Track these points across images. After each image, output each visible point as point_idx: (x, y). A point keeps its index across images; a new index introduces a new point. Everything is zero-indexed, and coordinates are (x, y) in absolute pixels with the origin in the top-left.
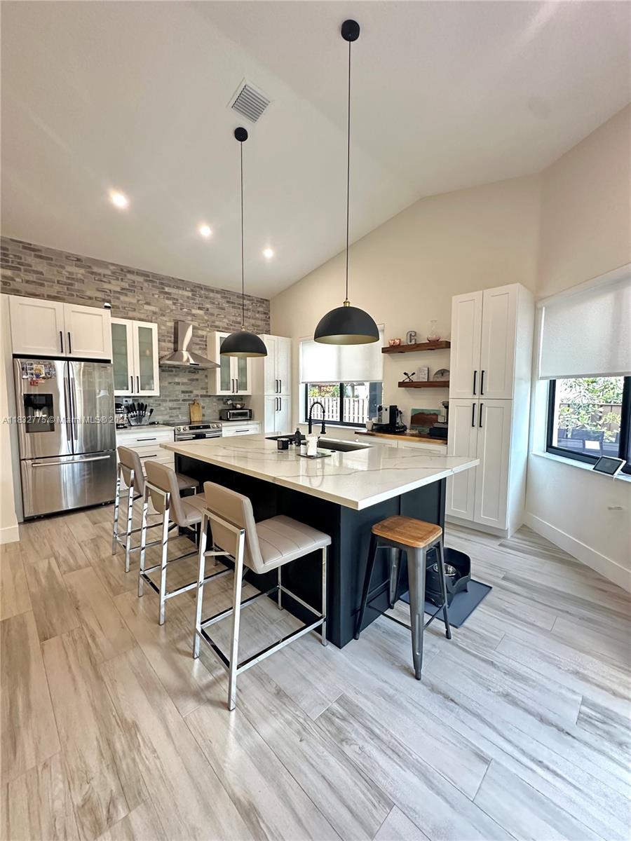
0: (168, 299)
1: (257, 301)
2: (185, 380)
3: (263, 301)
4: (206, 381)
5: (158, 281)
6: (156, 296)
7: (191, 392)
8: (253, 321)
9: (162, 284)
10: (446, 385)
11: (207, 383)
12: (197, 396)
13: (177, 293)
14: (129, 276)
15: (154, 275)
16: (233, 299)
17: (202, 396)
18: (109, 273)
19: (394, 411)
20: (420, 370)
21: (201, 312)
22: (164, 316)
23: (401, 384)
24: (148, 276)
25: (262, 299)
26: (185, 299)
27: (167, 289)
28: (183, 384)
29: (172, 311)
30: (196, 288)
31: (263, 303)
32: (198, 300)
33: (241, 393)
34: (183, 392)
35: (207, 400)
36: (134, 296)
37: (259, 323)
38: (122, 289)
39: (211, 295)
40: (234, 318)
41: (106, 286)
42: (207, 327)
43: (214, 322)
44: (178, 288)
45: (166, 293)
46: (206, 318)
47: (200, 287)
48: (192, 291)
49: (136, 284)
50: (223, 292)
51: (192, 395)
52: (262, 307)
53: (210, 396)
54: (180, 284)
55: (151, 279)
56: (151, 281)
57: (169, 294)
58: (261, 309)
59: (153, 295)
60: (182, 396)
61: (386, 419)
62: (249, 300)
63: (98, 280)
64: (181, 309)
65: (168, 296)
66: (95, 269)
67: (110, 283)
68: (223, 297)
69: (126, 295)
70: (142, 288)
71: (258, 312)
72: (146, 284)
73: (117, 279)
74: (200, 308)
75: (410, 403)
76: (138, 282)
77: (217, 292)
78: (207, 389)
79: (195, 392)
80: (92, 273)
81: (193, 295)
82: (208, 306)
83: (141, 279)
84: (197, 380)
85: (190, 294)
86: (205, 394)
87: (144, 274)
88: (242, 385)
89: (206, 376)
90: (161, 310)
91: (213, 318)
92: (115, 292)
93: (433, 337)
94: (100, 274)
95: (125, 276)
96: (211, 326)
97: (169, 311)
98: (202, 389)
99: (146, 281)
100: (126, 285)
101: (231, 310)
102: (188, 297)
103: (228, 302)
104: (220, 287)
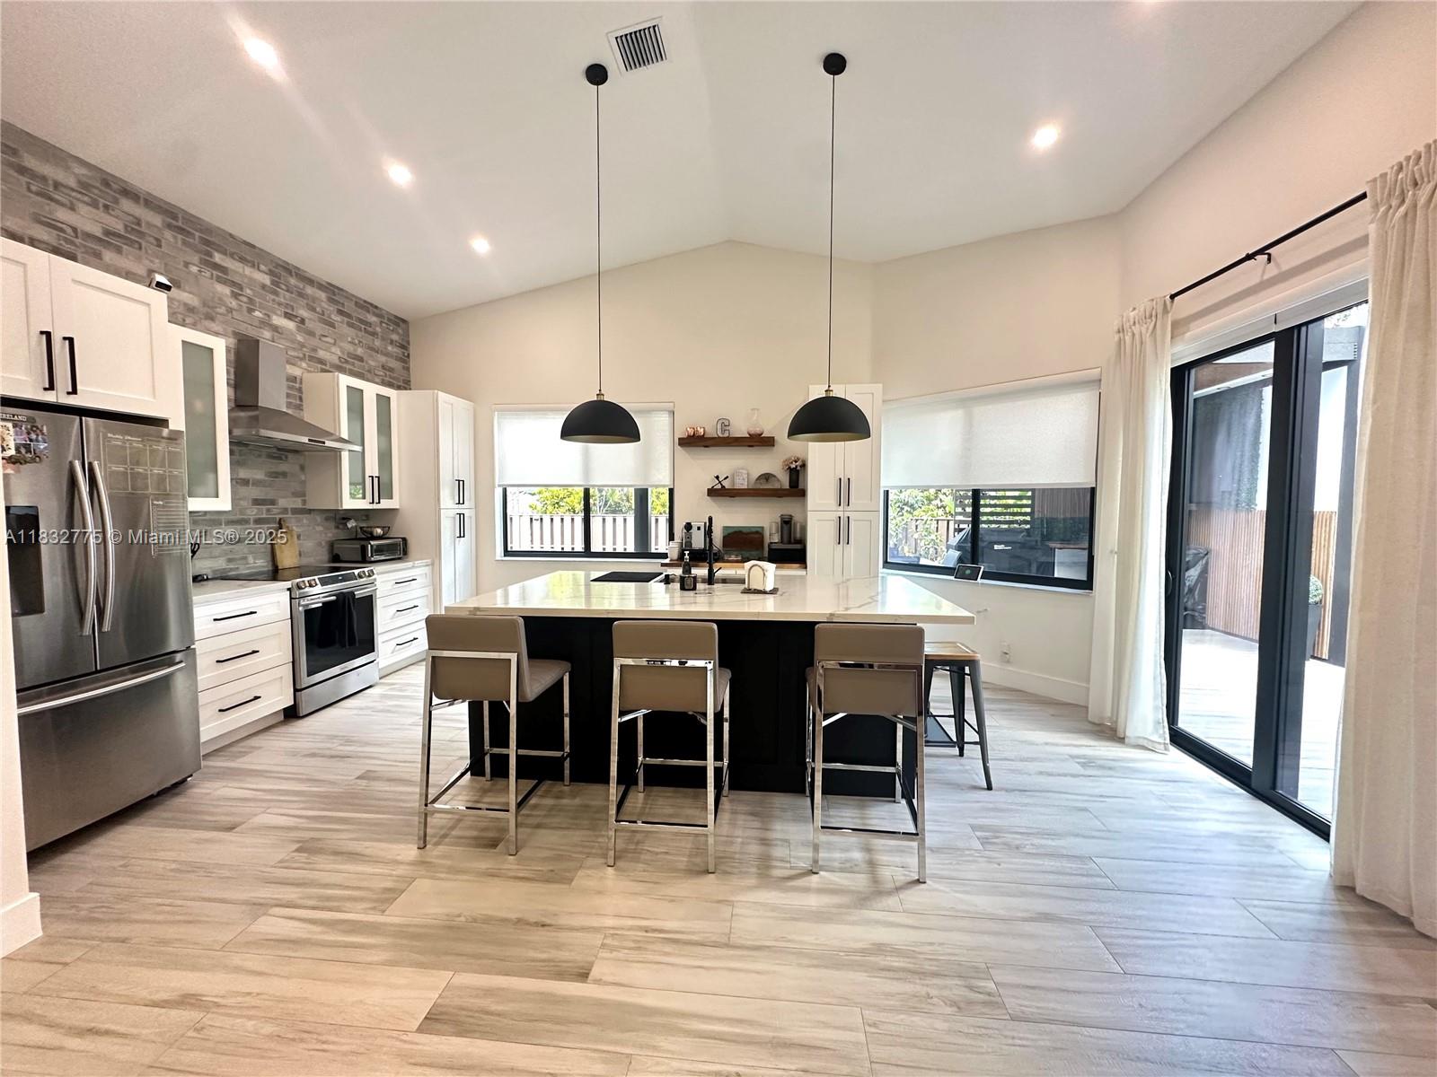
0: (219, 280)
1: (389, 320)
2: (259, 475)
3: (400, 322)
4: (303, 477)
5: (197, 234)
6: (194, 269)
7: (273, 502)
8: (383, 359)
9: (207, 243)
11: (303, 483)
12: (285, 510)
13: (241, 270)
14: (127, 205)
15: (192, 220)
17: (296, 511)
18: (72, 182)
20: (736, 473)
21: (290, 325)
22: (212, 319)
23: (712, 492)
24: (175, 217)
25: (396, 317)
26: (258, 289)
27: (218, 258)
28: (257, 483)
29: (230, 310)
30: (282, 271)
31: (398, 325)
32: (284, 296)
33: (384, 504)
34: (256, 502)
35: (305, 519)
36: (139, 259)
38: (108, 233)
39: (309, 290)
40: (350, 348)
41: (62, 215)
42: (301, 359)
43: (314, 350)
44: (242, 260)
45: (216, 266)
46: (299, 338)
47: (289, 269)
48: (271, 273)
49: (143, 229)
50: (332, 290)
51: (275, 509)
52: (398, 333)
53: (310, 511)
54: (249, 253)
55: (180, 224)
56: (181, 230)
57: (224, 270)
58: (395, 337)
59: (187, 264)
60: (253, 512)
62: (377, 315)
63: (38, 194)
64: (250, 311)
65: (221, 273)
66: (30, 162)
67: (72, 208)
68: (331, 300)
69: (119, 250)
70: (157, 240)
71: (392, 342)
72: (168, 235)
73: (94, 204)
74: (288, 316)
75: (719, 519)
76: (149, 225)
77: (320, 287)
78: (304, 495)
79: (282, 503)
80: (23, 170)
81: (273, 282)
83: (157, 220)
84: (284, 474)
85: (266, 280)
86: (300, 506)
89: (302, 468)
90: (205, 304)
91: (314, 342)
92: (88, 236)
93: (755, 430)
94: (44, 179)
95: (116, 201)
96: (311, 358)
97: (222, 310)
98: (295, 494)
99: (169, 226)
101: (346, 329)
102: (264, 287)
103: (341, 312)
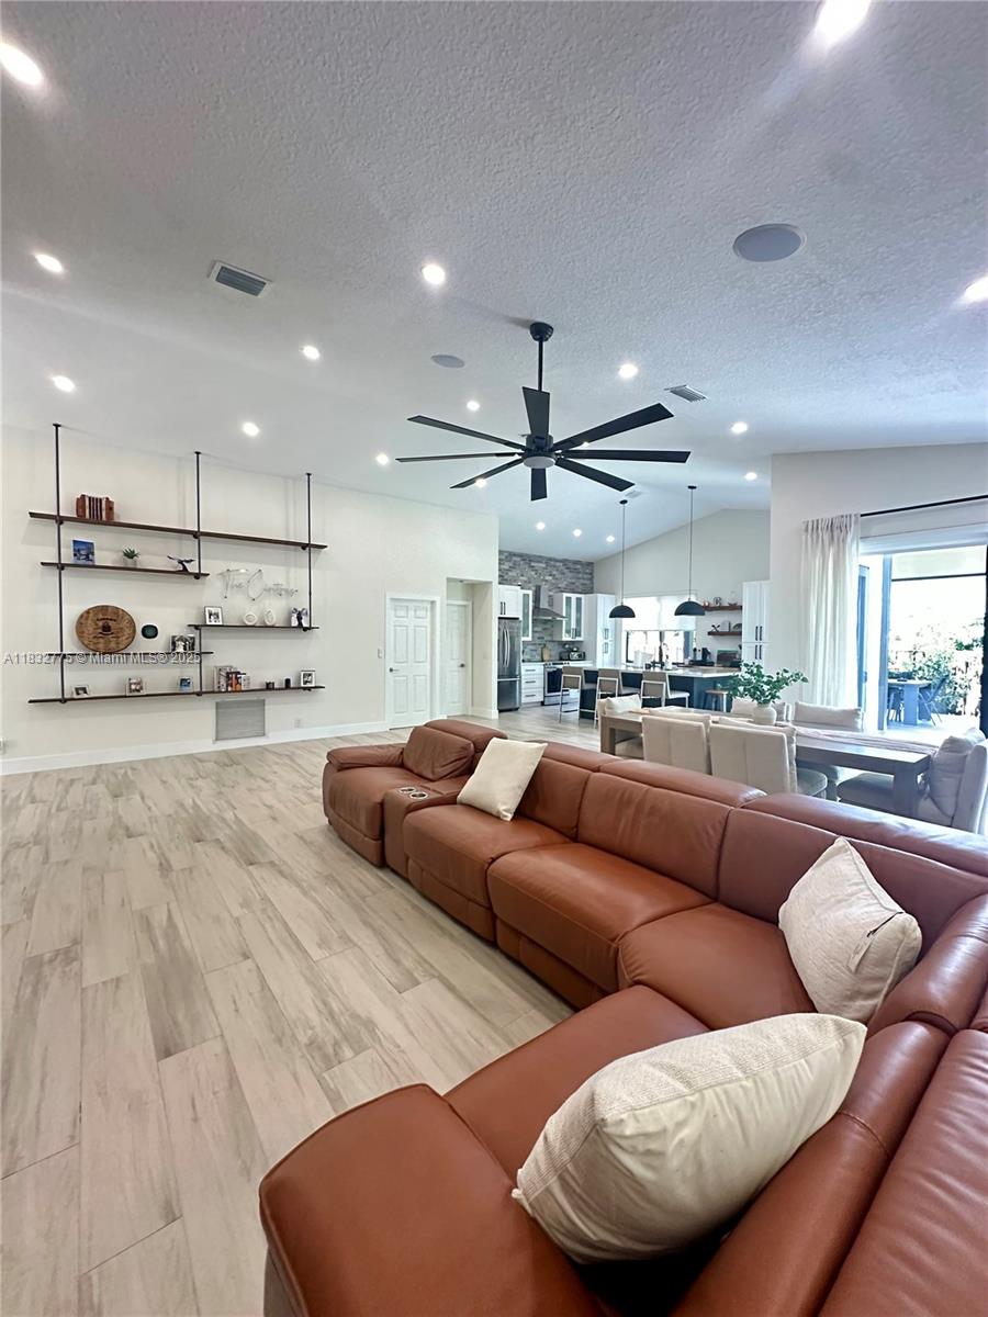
0: (532, 571)
1: (585, 565)
2: (540, 629)
3: (590, 564)
4: (552, 630)
5: (528, 559)
6: (527, 569)
7: (543, 638)
8: (582, 581)
9: (530, 561)
10: (740, 634)
11: (552, 632)
12: (547, 641)
13: (538, 566)
14: (514, 558)
15: (526, 555)
16: (571, 565)
17: (550, 642)
19: (705, 652)
20: (723, 624)
21: (551, 578)
23: (710, 633)
24: (523, 556)
25: (588, 562)
26: (542, 569)
27: (533, 564)
28: (539, 632)
29: (534, 580)
30: (549, 560)
31: (590, 566)
32: (550, 569)
33: (578, 639)
34: (539, 638)
37: (585, 582)
39: (557, 564)
40: (570, 582)
42: (552, 590)
43: (558, 585)
44: (538, 562)
45: (532, 567)
46: (552, 582)
47: (550, 559)
48: (546, 563)
50: (564, 562)
51: (543, 641)
52: (590, 569)
53: (553, 642)
54: (540, 559)
55: (524, 558)
56: (524, 560)
57: (534, 567)
58: (588, 571)
59: (525, 569)
60: (538, 641)
61: (699, 657)
62: (581, 564)
64: (540, 577)
65: (533, 569)
68: (565, 565)
71: (587, 573)
72: (521, 562)
74: (549, 575)
75: (716, 646)
77: (561, 561)
78: (552, 636)
79: (546, 638)
81: (547, 566)
82: (554, 573)
83: (519, 559)
84: (547, 629)
85: (545, 566)
86: (550, 639)
87: (520, 555)
88: (578, 633)
89: (551, 627)
90: (528, 581)
91: (558, 582)
93: (733, 603)
96: (556, 589)
97: (532, 580)
98: (550, 636)
99: (522, 560)
100: (511, 565)
101: (570, 575)
102: (544, 568)
104: (561, 558)
